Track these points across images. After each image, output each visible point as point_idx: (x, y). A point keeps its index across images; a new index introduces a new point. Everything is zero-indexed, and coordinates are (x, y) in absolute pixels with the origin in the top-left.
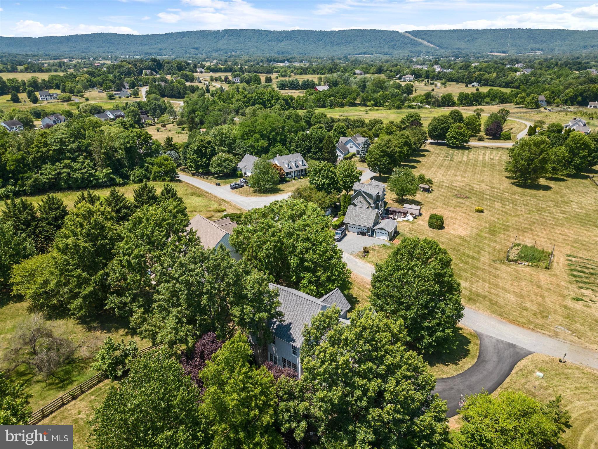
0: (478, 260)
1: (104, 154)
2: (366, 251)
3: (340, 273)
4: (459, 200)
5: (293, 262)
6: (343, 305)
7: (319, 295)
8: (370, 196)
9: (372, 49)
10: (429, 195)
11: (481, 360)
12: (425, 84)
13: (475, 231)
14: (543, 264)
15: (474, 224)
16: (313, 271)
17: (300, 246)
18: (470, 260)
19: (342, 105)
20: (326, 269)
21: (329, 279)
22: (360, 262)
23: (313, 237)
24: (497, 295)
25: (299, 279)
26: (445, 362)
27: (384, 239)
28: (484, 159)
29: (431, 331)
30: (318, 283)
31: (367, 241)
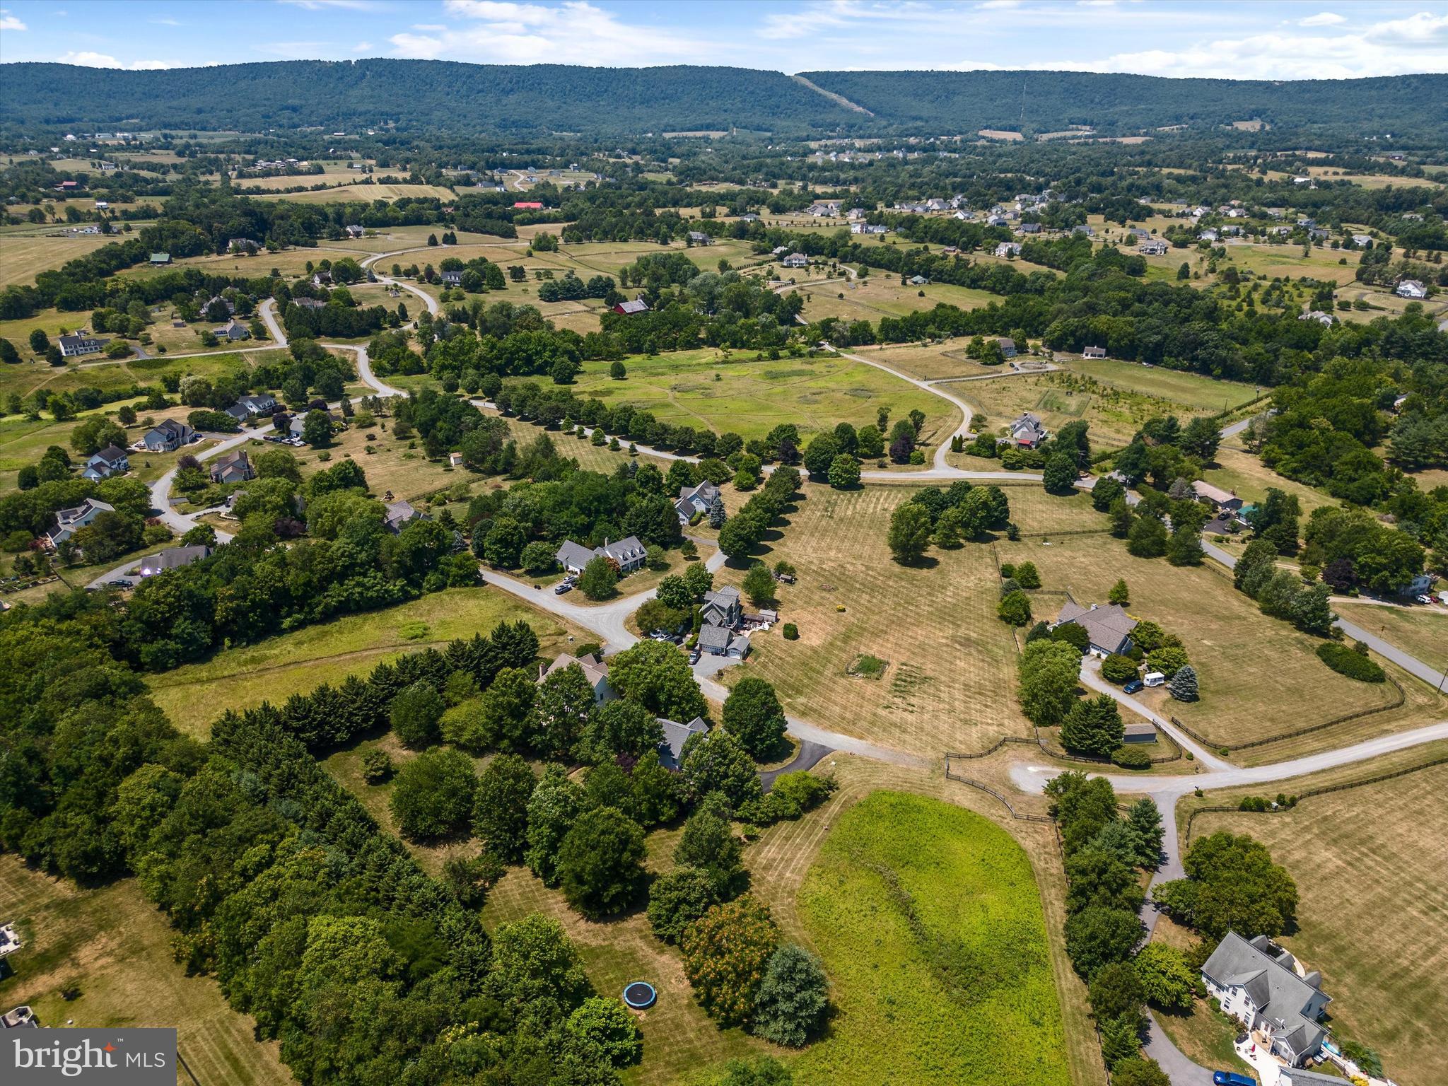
0: (822, 674)
1: (396, 562)
2: (720, 674)
3: (701, 704)
4: (824, 594)
5: (662, 698)
6: (703, 728)
7: (685, 723)
8: (723, 609)
9: (724, 116)
10: (791, 589)
11: (799, 758)
12: (829, 277)
13: (830, 638)
14: (875, 675)
15: (830, 629)
16: (679, 704)
17: (668, 685)
18: (814, 675)
19: (672, 347)
20: (688, 702)
21: (691, 709)
22: (715, 686)
23: (677, 677)
24: (827, 709)
25: (667, 710)
26: (774, 762)
27: (737, 658)
28: (874, 512)
29: (762, 741)
30: (683, 713)
31: (721, 662)
